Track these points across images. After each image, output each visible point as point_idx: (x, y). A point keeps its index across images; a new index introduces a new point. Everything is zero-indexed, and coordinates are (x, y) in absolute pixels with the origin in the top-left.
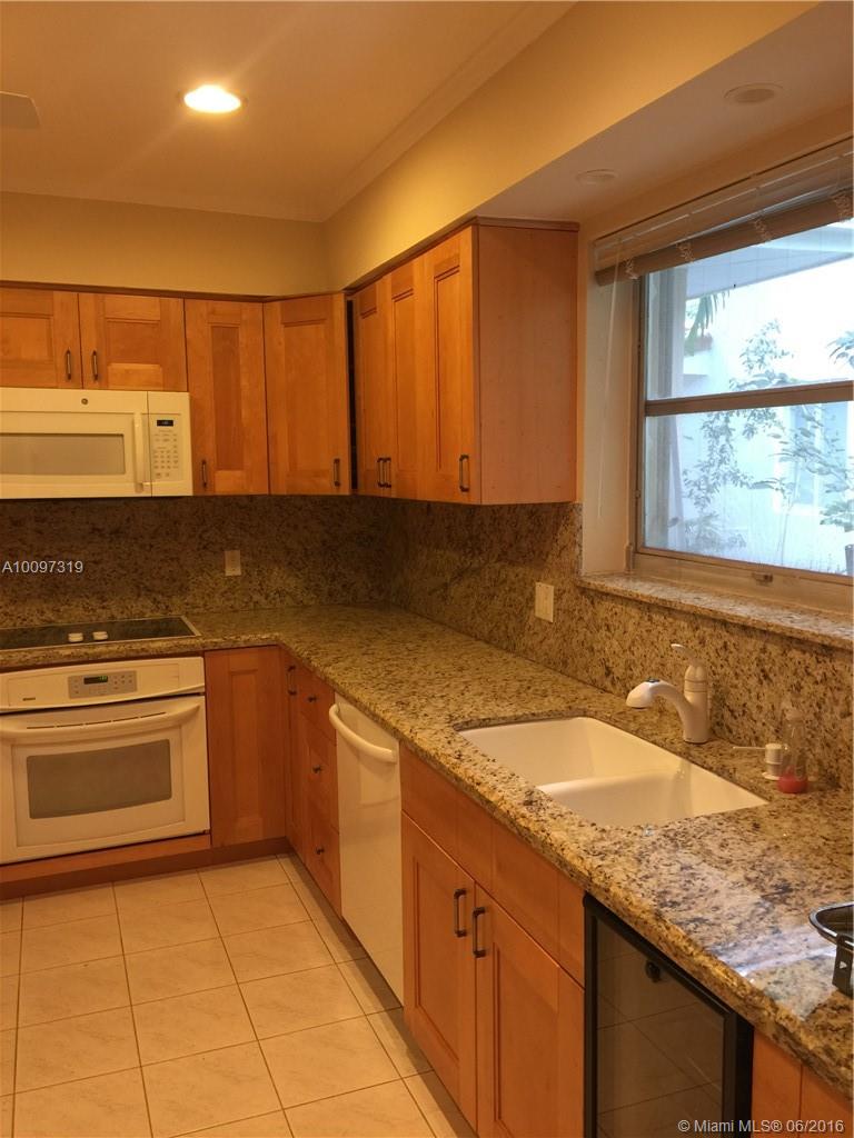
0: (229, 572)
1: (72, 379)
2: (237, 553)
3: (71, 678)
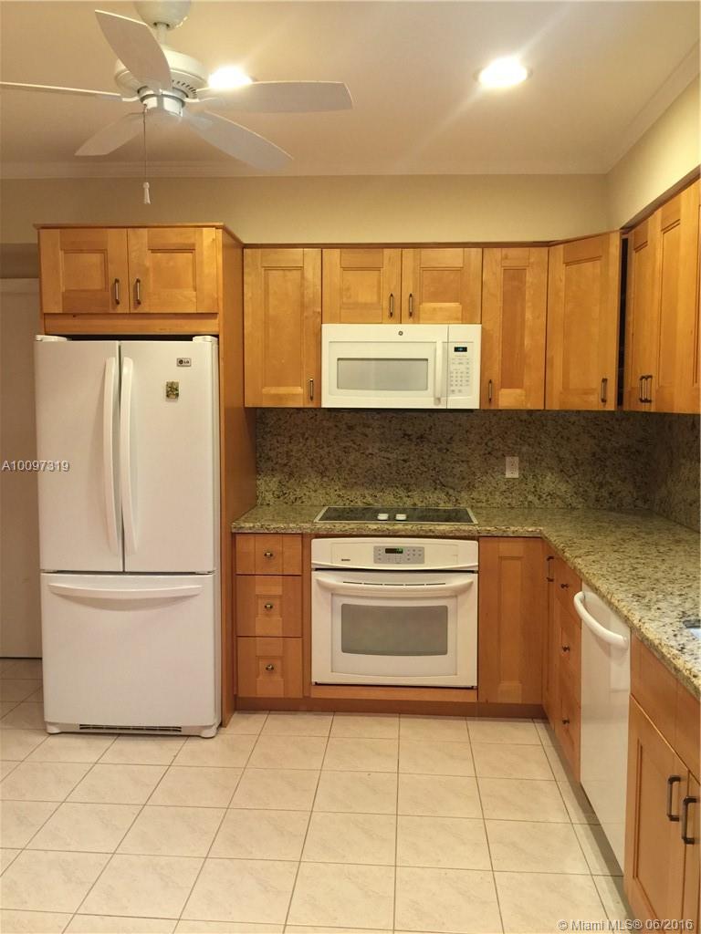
0: (508, 475)
1: (393, 316)
2: (516, 459)
3: (375, 548)
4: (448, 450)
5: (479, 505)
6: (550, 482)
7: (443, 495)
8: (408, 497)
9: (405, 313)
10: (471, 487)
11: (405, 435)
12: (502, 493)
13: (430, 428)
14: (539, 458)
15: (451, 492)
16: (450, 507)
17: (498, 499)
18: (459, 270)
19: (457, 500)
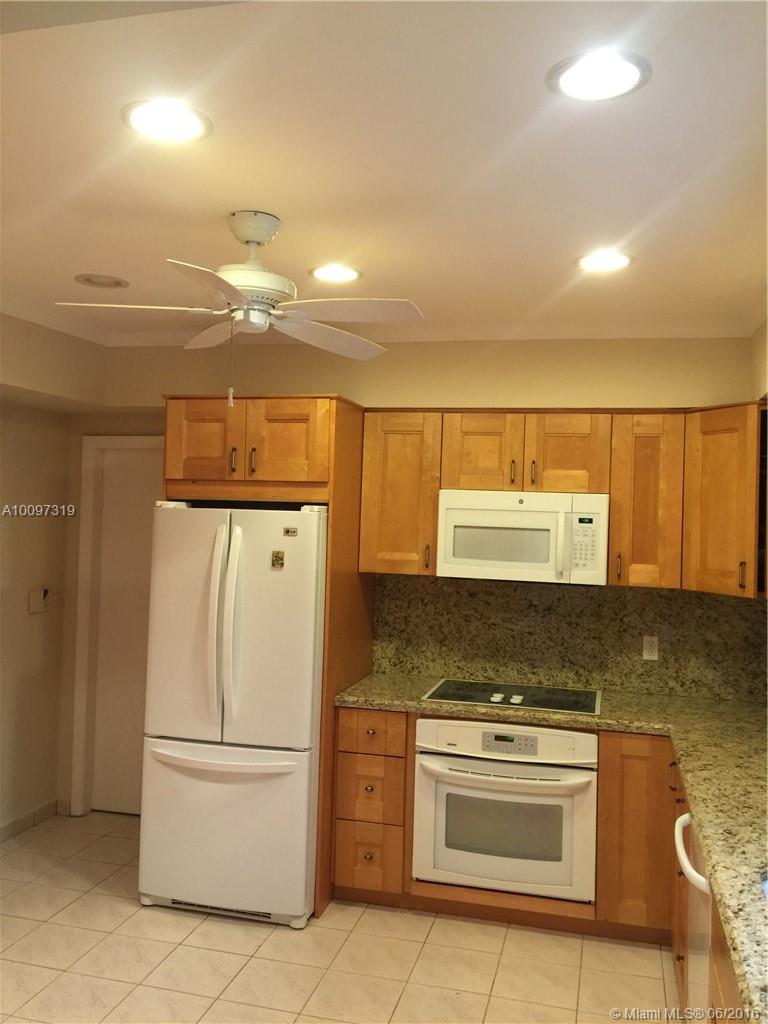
0: (646, 656)
1: (515, 483)
2: (655, 639)
3: (484, 733)
4: (577, 624)
5: (613, 688)
6: (695, 668)
7: (571, 675)
8: (534, 673)
9: (528, 479)
10: (603, 667)
11: (531, 605)
12: (639, 676)
13: (559, 599)
14: (682, 639)
15: (581, 671)
16: (579, 687)
17: (635, 682)
18: (585, 437)
19: (587, 681)
